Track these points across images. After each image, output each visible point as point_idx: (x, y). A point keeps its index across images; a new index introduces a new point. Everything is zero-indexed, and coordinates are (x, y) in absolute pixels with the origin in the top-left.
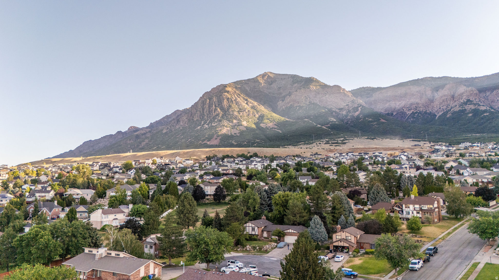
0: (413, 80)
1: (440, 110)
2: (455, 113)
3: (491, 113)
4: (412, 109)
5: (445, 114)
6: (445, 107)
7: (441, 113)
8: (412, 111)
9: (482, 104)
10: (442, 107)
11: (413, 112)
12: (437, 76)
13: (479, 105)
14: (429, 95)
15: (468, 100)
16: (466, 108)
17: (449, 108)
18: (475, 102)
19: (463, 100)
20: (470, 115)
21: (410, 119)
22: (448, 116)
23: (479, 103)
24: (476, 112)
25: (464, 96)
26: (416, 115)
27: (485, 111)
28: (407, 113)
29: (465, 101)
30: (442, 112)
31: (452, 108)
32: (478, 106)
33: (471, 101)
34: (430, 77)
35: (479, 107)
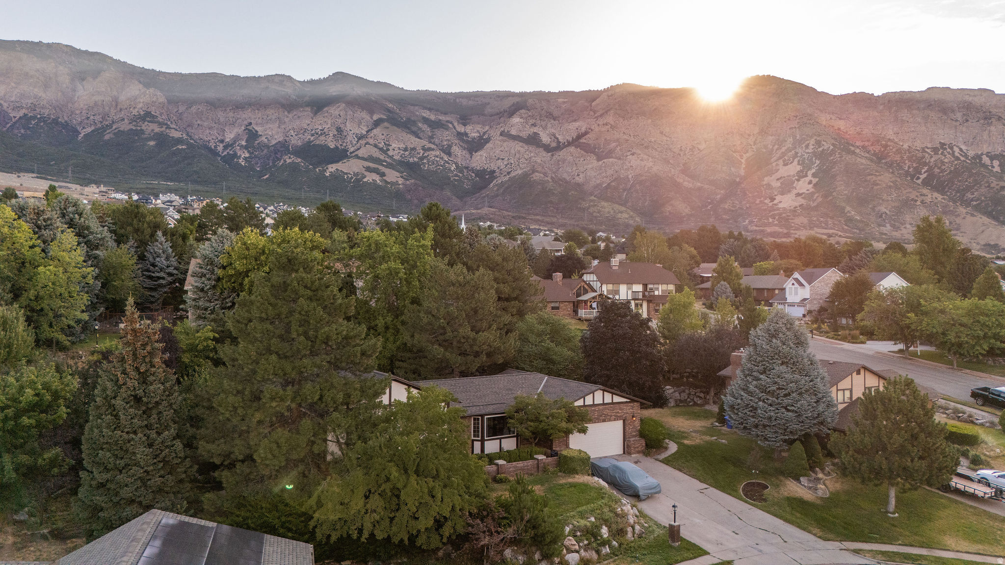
0: (27, 42)
1: (89, 122)
2: (119, 133)
3: (190, 146)
4: (22, 108)
5: (99, 132)
6: (98, 118)
7: (89, 130)
8: (24, 111)
9: (174, 127)
10: (92, 117)
11: (25, 115)
12: (83, 49)
13: (168, 127)
14: (64, 86)
15: (148, 114)
16: (144, 128)
17: (107, 120)
18: (161, 120)
19: (137, 110)
20: (152, 143)
21: (18, 128)
22: (107, 137)
23: (169, 123)
24: (163, 140)
25: (140, 102)
26: (33, 122)
27: (179, 141)
28: (11, 115)
29: (142, 113)
30: (93, 128)
31: (113, 122)
32: (166, 128)
33: (154, 116)
34: (67, 46)
35: (168, 131)
